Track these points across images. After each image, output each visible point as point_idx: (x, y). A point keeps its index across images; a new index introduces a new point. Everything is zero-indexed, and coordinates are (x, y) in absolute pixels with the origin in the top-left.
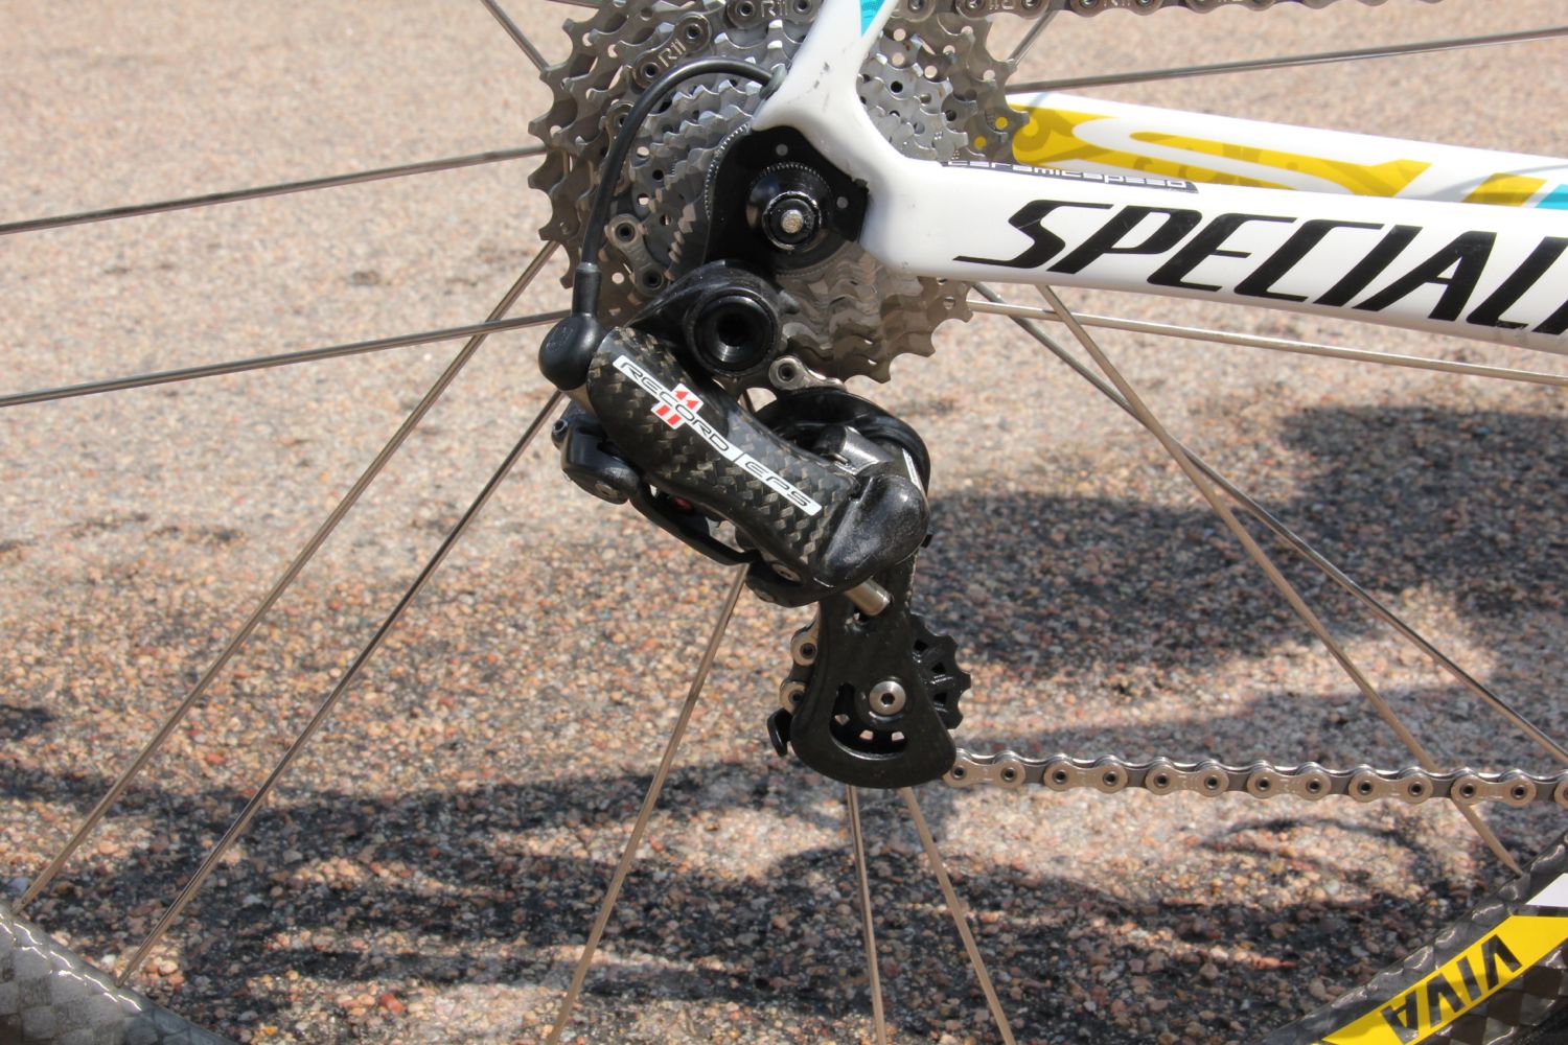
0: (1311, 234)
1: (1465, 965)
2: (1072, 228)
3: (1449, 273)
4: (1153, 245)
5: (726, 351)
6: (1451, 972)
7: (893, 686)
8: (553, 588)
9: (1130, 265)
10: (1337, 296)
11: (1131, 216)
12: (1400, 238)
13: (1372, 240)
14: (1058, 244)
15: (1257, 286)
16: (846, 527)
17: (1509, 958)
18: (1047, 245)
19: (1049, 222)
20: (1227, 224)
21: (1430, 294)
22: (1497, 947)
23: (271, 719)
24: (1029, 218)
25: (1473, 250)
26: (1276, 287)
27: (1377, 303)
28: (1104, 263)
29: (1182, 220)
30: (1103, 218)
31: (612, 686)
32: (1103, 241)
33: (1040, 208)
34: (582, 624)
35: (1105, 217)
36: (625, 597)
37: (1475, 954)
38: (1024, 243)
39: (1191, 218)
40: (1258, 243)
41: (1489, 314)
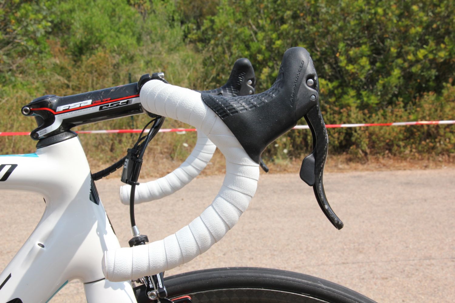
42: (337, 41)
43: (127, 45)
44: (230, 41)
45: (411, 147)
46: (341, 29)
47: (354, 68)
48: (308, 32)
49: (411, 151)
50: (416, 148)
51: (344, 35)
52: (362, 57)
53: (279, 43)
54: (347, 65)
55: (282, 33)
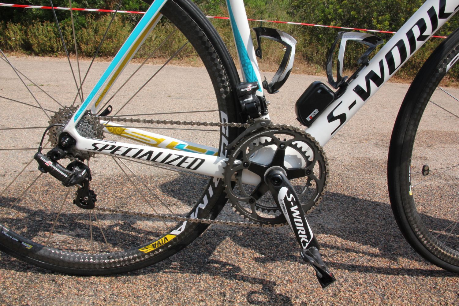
0: (130, 149)
1: (162, 240)
2: (100, 146)
3: (148, 155)
4: (110, 149)
5: (55, 157)
6: (160, 240)
7: (87, 197)
8: (101, 184)
9: (107, 151)
10: (134, 156)
11: (107, 146)
12: (141, 151)
13: (138, 151)
14: (98, 148)
15: (124, 154)
16: (72, 178)
17: (167, 240)
18: (96, 148)
19: (96, 145)
20: (119, 147)
21: (146, 157)
22: (166, 238)
23: (54, 197)
24: (94, 145)
25: (151, 153)
26: (126, 155)
27: (139, 158)
28: (104, 151)
29: (113, 147)
30: (103, 146)
31: (101, 198)
32: (104, 148)
33: (96, 144)
34: (102, 189)
35: (104, 145)
36: (110, 186)
37: (163, 239)
38: (94, 148)
39: (115, 146)
40: (123, 150)
41: (154, 160)
42: (373, 11)
43: (260, 5)
44: (314, 7)
45: (405, 72)
46: (376, 5)
47: (381, 26)
48: (358, 5)
49: (404, 74)
50: (407, 73)
51: (377, 8)
52: (385, 21)
53: (340, 10)
54: (377, 24)
55: (343, 5)
